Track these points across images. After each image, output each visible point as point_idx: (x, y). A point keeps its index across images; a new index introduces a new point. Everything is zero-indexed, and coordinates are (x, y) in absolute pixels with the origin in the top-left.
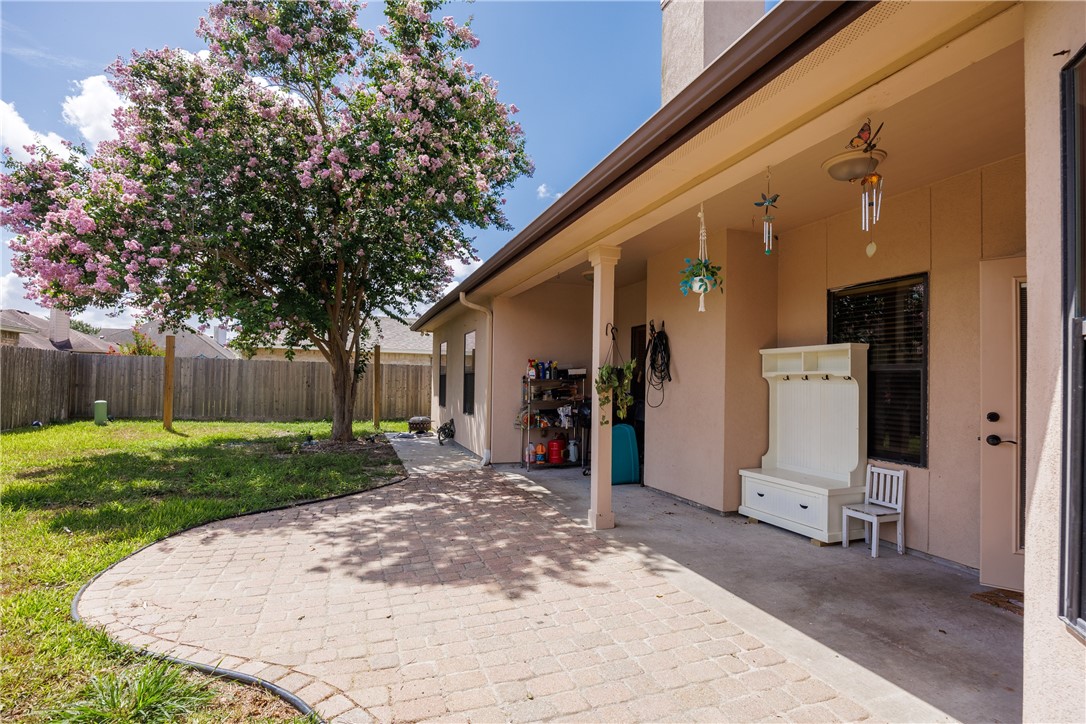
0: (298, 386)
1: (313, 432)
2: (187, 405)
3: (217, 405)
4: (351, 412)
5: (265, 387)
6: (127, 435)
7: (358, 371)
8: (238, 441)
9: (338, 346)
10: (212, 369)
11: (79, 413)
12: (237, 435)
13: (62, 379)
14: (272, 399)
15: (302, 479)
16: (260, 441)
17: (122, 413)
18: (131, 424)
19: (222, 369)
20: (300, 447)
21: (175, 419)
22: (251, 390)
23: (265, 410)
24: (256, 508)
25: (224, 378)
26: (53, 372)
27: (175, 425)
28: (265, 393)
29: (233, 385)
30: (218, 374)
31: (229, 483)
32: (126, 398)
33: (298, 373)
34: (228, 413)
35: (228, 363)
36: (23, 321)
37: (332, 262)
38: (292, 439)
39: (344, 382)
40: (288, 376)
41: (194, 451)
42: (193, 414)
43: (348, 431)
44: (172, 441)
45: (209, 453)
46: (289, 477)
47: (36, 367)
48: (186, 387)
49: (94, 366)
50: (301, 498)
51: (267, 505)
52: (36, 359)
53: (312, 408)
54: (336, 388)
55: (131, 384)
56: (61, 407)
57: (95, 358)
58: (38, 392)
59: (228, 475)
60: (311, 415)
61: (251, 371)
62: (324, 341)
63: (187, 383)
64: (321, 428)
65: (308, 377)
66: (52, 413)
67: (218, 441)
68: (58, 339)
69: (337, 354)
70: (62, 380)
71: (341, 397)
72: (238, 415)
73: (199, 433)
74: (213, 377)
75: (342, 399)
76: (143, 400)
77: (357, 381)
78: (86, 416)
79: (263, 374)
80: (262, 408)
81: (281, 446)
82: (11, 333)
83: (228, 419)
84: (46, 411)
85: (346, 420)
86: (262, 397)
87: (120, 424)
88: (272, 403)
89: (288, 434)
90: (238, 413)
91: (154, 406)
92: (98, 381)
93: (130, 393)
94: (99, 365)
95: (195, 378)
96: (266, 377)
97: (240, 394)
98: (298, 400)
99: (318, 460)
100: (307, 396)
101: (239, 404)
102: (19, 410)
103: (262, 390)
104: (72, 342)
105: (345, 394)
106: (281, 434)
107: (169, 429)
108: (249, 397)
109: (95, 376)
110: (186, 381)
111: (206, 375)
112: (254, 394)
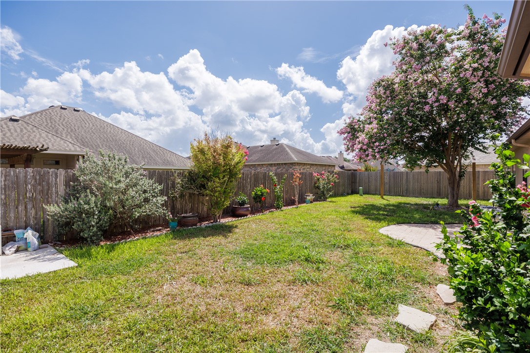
0: (433, 182)
1: (439, 203)
2: (388, 190)
3: (398, 190)
4: (457, 195)
6: (370, 200)
7: (460, 176)
8: (408, 204)
9: (450, 165)
10: (396, 175)
11: (354, 192)
12: (407, 202)
14: (421, 188)
15: (433, 217)
16: (416, 204)
18: (370, 195)
19: (400, 176)
20: (433, 208)
21: (384, 195)
22: (411, 184)
24: (417, 222)
25: (401, 179)
27: (384, 197)
29: (404, 182)
30: (398, 178)
31: (407, 215)
32: (368, 187)
33: (433, 177)
34: (403, 193)
35: (402, 173)
36: (330, 159)
37: (446, 132)
38: (430, 205)
39: (454, 181)
40: (428, 178)
41: (393, 205)
42: (389, 193)
43: (456, 203)
44: (385, 202)
45: (399, 206)
46: (428, 216)
47: (344, 177)
48: (387, 183)
49: (358, 176)
50: (433, 222)
51: (421, 222)
52: (344, 174)
53: (440, 192)
54: (449, 184)
55: (369, 182)
56: (350, 189)
57: (358, 173)
58: (344, 185)
59: (407, 213)
60: (439, 195)
61: (411, 176)
62: (443, 163)
64: (444, 201)
65: (438, 178)
67: (400, 203)
68: (341, 165)
69: (450, 168)
71: (452, 188)
72: (407, 195)
73: (394, 200)
74: (396, 179)
75: (453, 189)
76: (372, 188)
77: (460, 181)
78: (357, 193)
79: (416, 177)
80: (417, 192)
81: (425, 207)
83: (403, 196)
85: (455, 198)
86: (416, 187)
87: (367, 196)
88: (421, 190)
89: (428, 203)
91: (376, 190)
92: (359, 181)
93: (369, 185)
95: (390, 179)
96: (418, 178)
97: (407, 185)
98: (432, 189)
99: (441, 212)
100: (437, 187)
101: (407, 190)
102: (341, 190)
103: (416, 184)
104: (344, 166)
105: (454, 186)
106: (425, 203)
107: (383, 198)
108: (411, 187)
109: (358, 179)
110: (387, 181)
111: (394, 178)
112: (413, 185)
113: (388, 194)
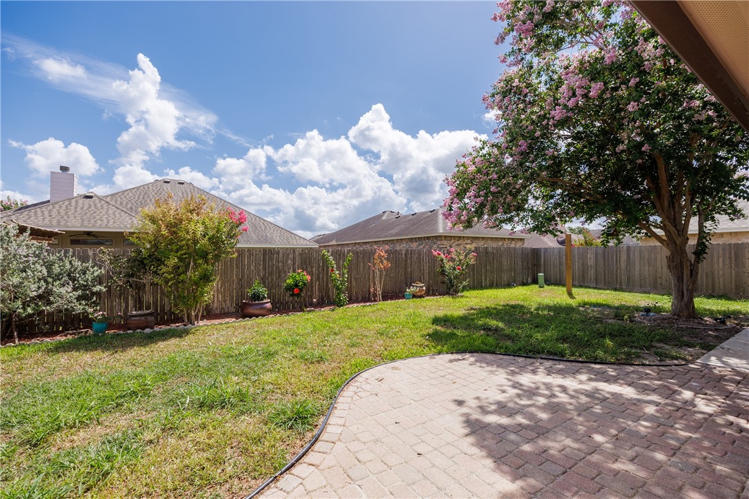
2: (592, 278)
3: (613, 279)
5: (649, 266)
13: (528, 261)
14: (656, 276)
17: (556, 281)
19: (615, 253)
22: (637, 268)
23: (650, 284)
25: (617, 260)
26: (522, 258)
27: (575, 290)
28: (649, 271)
29: (623, 264)
30: (612, 257)
32: (558, 272)
34: (621, 285)
42: (596, 284)
47: (513, 256)
48: (591, 266)
49: (542, 255)
52: (513, 252)
56: (528, 276)
57: (542, 250)
58: (515, 269)
61: (637, 254)
63: (592, 263)
66: (523, 279)
69: (670, 239)
70: (527, 263)
72: (629, 287)
74: (608, 259)
78: (535, 281)
79: (647, 256)
80: (648, 282)
82: (521, 239)
84: (519, 278)
86: (647, 274)
88: (656, 279)
90: (628, 285)
92: (544, 259)
94: (544, 254)
95: (596, 260)
96: (649, 259)
97: (629, 271)
101: (629, 279)
102: (505, 278)
103: (647, 268)
107: (569, 293)
108: (637, 273)
109: (542, 260)
110: (591, 262)
111: (604, 258)
112: (640, 271)
113: (594, 285)
